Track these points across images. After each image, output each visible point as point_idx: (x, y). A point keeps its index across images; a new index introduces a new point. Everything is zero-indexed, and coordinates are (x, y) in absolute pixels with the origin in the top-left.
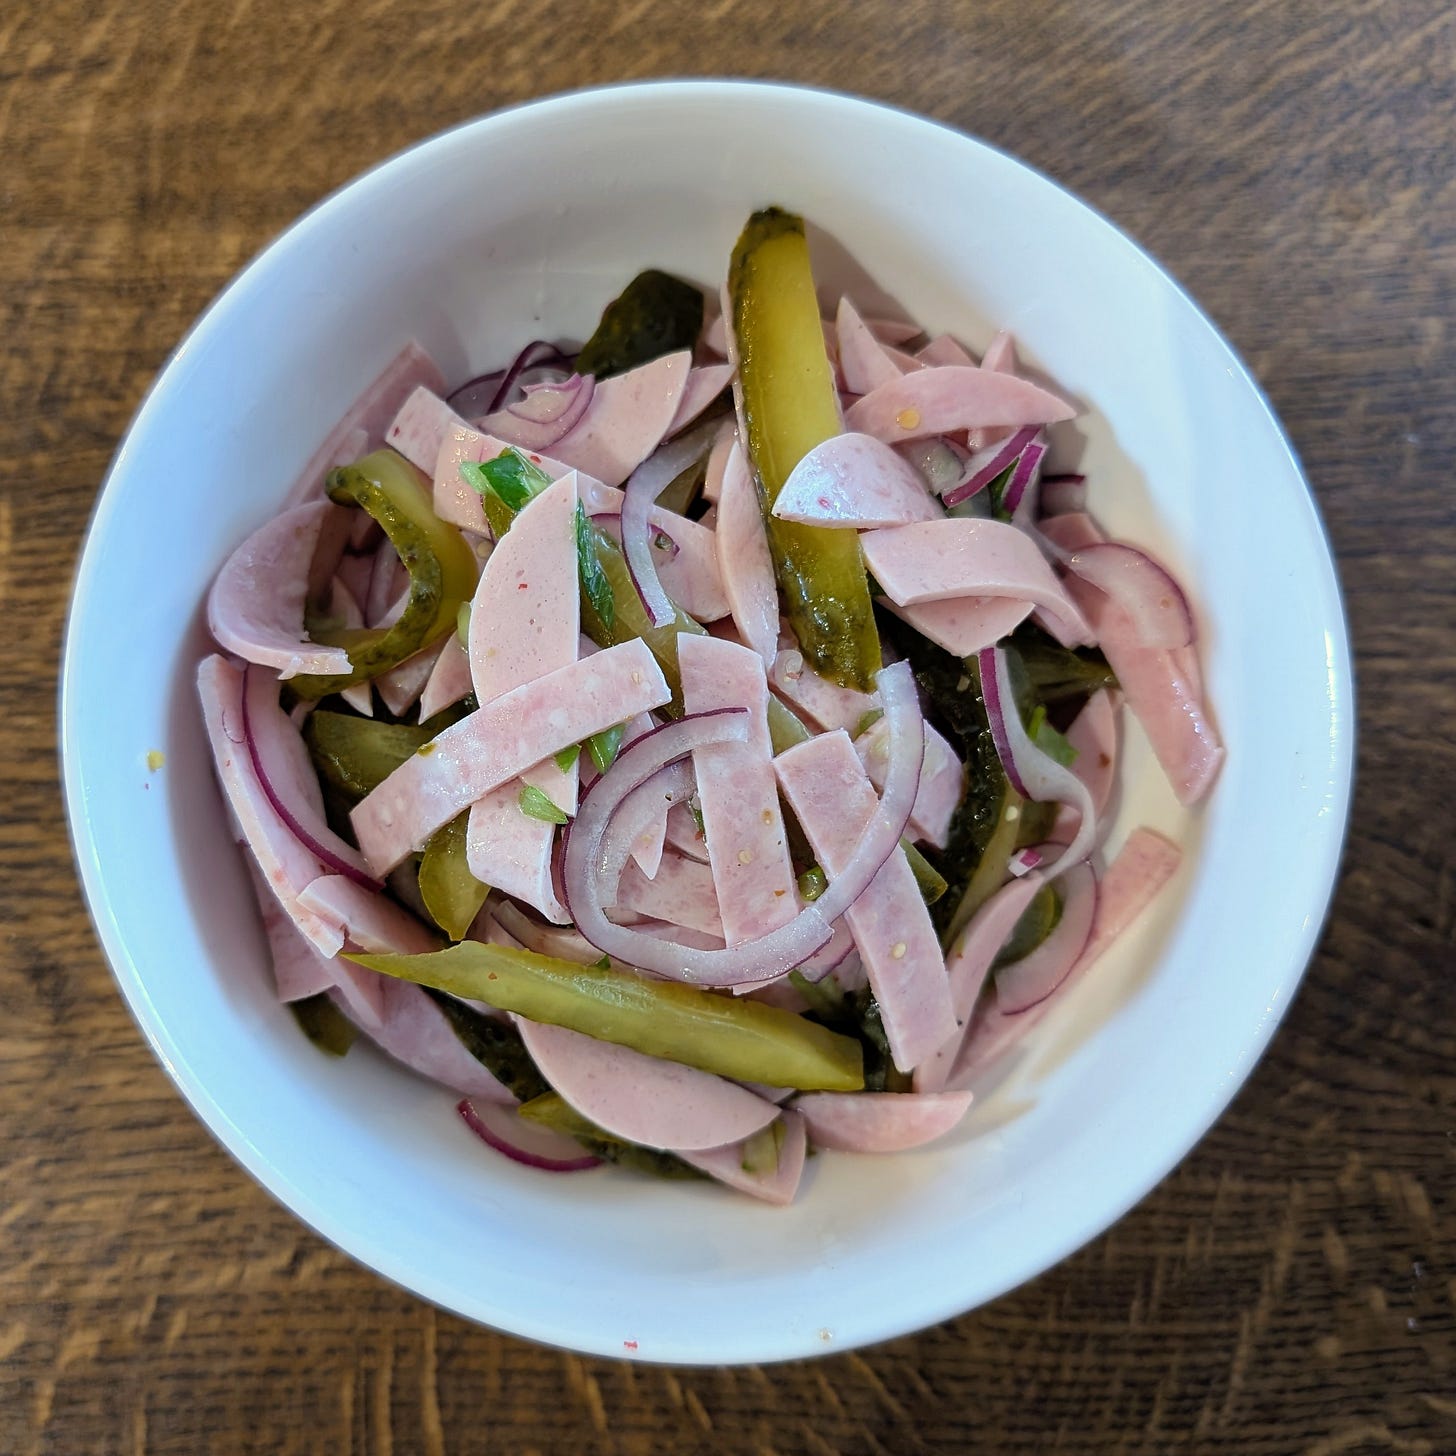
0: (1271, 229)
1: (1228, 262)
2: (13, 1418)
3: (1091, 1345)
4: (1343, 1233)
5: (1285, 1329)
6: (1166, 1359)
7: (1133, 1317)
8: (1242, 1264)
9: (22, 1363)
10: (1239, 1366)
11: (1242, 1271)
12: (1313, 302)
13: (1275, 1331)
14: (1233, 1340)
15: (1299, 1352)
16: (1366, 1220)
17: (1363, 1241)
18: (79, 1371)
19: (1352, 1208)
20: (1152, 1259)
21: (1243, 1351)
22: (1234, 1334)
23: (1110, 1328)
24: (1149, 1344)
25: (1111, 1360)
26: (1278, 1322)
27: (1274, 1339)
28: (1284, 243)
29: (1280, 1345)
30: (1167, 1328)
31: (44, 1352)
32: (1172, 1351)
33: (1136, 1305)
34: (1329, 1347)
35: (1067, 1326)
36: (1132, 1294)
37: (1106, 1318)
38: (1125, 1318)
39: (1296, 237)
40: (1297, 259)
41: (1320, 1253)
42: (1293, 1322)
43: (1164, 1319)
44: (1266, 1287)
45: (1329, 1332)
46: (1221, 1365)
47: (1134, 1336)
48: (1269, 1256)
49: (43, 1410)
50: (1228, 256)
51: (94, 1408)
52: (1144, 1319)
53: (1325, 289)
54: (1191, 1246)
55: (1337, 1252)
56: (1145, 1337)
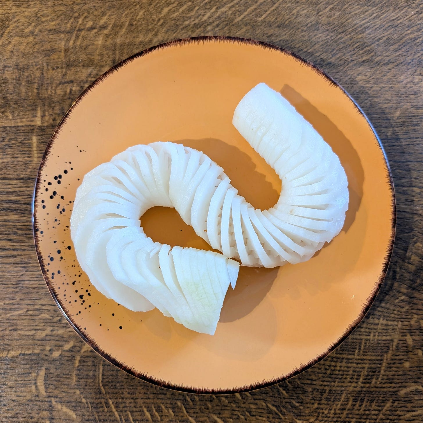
0: (402, 77)
1: (391, 86)
2: (69, 365)
3: (345, 361)
4: (411, 336)
5: (395, 359)
6: (364, 365)
7: (356, 354)
8: (385, 342)
9: (72, 351)
10: (383, 368)
11: (384, 344)
12: (412, 96)
13: (393, 360)
14: (382, 362)
15: (399, 365)
16: (418, 332)
17: (417, 338)
18: (86, 354)
19: (414, 329)
20: (361, 340)
21: (384, 365)
22: (382, 360)
23: (350, 357)
24: (360, 361)
25: (350, 365)
26: (394, 358)
27: (392, 362)
28: (405, 81)
29: (394, 364)
30: (365, 357)
31: (78, 349)
32: (366, 364)
33: (357, 351)
34: (407, 365)
35: (339, 356)
36: (356, 348)
37: (349, 354)
38: (354, 355)
39: (409, 80)
40: (409, 85)
41: (406, 340)
42: (397, 358)
43: (364, 355)
44: (391, 349)
45: (407, 361)
46: (378, 367)
47: (356, 359)
48: (392, 340)
49: (77, 364)
50: (391, 84)
51: (90, 363)
52: (358, 355)
53: (415, 93)
54: (371, 337)
55: (410, 340)
56: (359, 359)
